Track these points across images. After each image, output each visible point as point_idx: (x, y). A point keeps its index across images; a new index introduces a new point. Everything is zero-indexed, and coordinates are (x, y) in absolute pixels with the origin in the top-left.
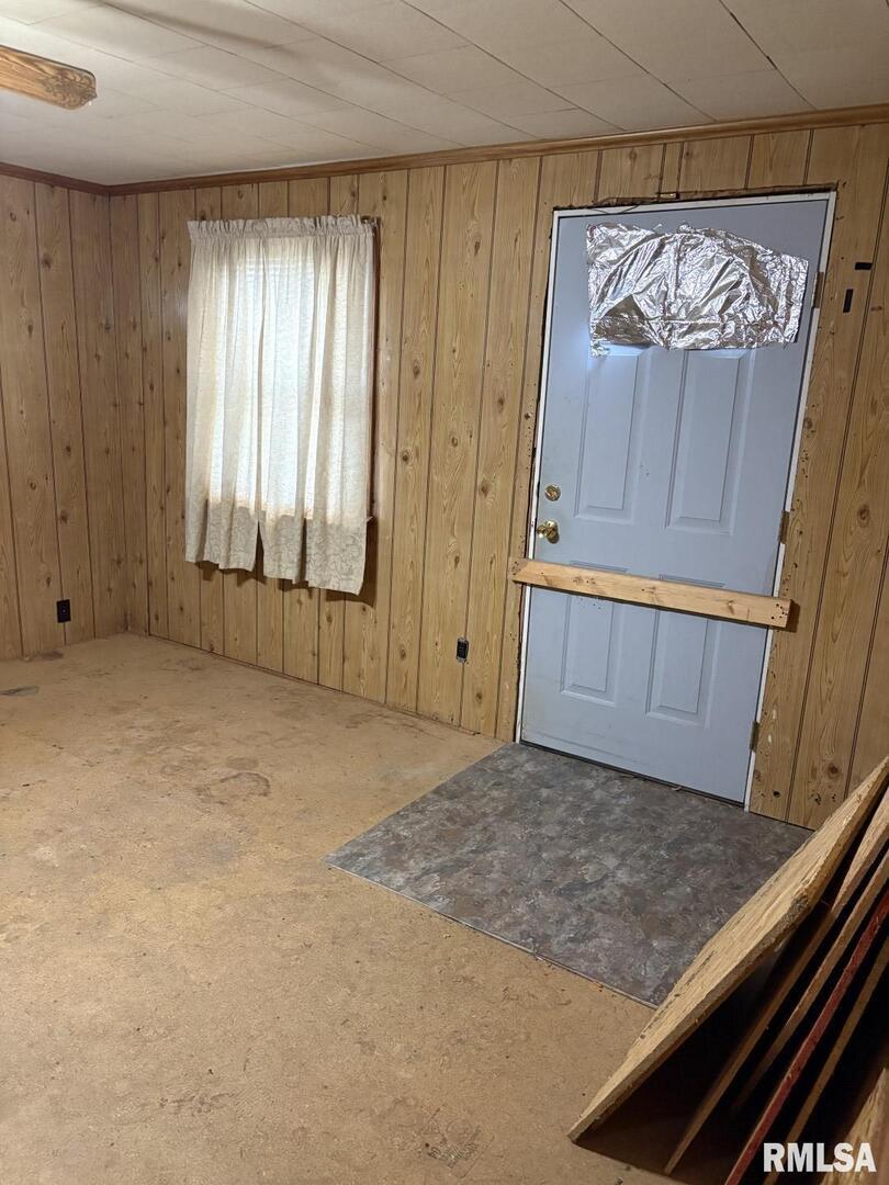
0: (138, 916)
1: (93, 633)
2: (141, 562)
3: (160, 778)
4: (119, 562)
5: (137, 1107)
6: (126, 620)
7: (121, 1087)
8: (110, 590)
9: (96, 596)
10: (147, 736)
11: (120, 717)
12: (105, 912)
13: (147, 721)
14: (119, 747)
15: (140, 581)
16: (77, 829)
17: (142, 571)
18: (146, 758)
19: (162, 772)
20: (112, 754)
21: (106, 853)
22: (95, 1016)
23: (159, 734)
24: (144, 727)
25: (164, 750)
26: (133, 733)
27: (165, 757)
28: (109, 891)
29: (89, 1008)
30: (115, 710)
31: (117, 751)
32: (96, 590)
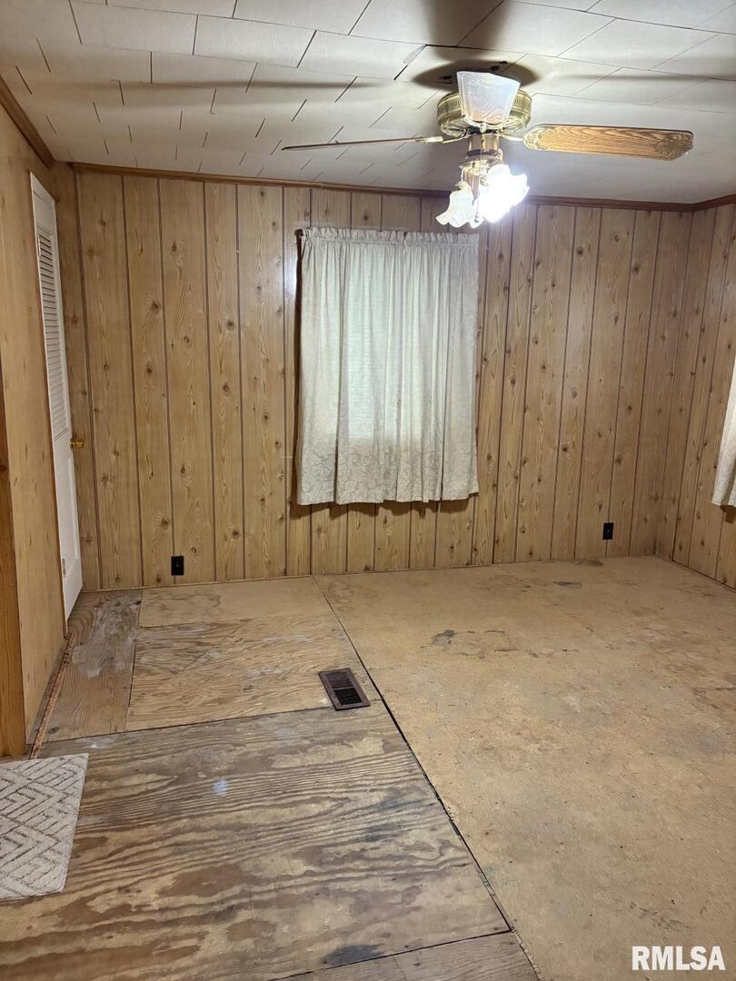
0: (632, 767)
1: (628, 552)
2: (674, 501)
3: (664, 672)
4: (656, 499)
5: (613, 899)
6: (655, 547)
7: (603, 880)
8: (645, 520)
9: (635, 524)
10: (658, 637)
11: (638, 619)
12: (608, 756)
13: (660, 627)
14: (635, 640)
15: (671, 517)
16: (596, 691)
17: (673, 510)
18: (656, 655)
19: (667, 668)
20: (628, 643)
21: (614, 714)
22: (592, 824)
23: (668, 639)
24: (657, 631)
25: (673, 651)
26: (647, 633)
27: (671, 657)
28: (614, 743)
29: (588, 816)
30: (637, 613)
31: (632, 643)
32: (635, 520)
